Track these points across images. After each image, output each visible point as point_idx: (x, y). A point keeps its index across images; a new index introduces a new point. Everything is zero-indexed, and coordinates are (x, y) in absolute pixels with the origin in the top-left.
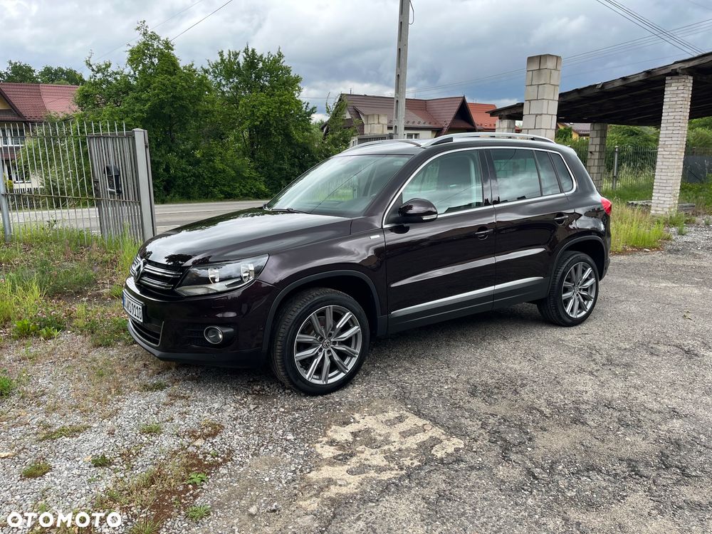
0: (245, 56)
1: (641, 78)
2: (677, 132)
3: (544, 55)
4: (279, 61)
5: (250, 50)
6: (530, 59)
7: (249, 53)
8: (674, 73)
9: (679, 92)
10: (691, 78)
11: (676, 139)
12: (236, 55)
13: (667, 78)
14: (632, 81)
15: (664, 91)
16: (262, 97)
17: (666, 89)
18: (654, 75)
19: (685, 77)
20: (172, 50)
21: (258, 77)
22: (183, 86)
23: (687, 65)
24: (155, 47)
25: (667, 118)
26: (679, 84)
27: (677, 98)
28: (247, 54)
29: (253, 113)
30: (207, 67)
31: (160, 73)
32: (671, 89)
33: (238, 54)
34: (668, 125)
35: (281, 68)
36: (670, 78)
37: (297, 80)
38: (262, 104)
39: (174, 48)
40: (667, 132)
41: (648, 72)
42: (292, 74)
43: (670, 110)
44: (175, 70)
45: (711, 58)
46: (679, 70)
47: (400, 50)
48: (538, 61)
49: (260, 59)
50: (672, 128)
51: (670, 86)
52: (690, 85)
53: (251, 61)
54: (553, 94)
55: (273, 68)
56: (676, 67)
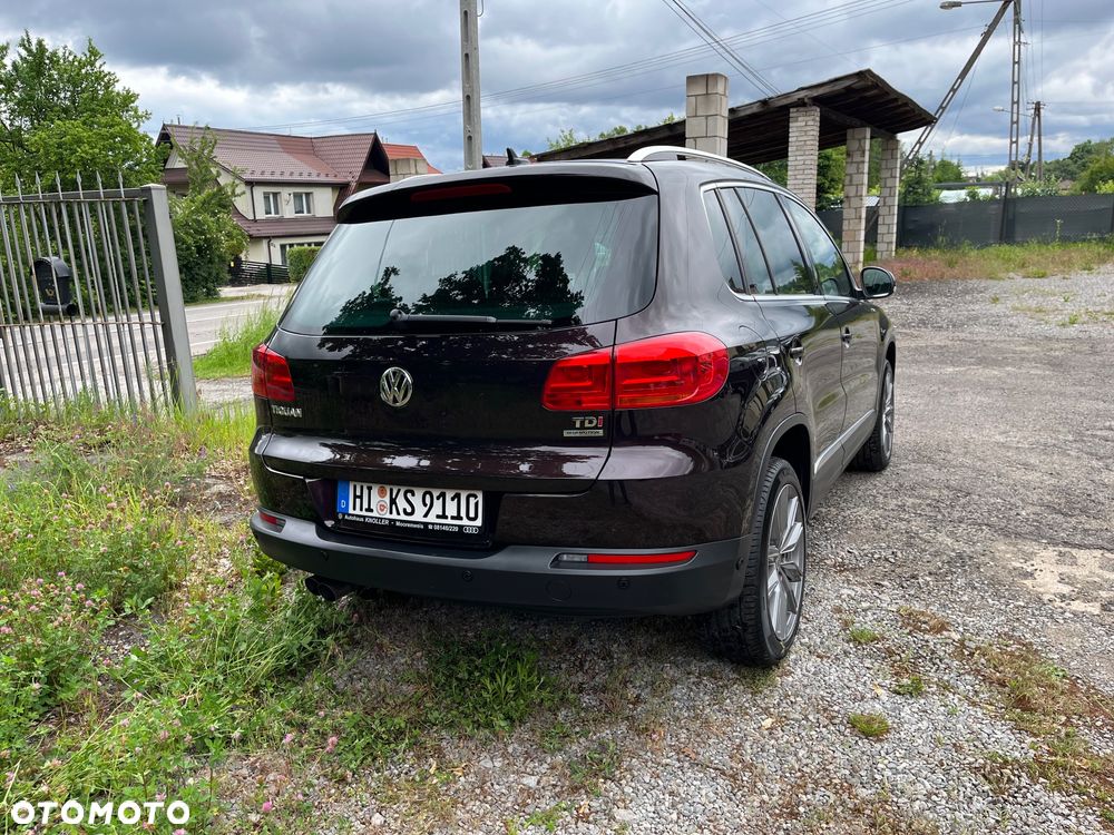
0: (24, 53)
1: (755, 109)
3: (713, 75)
4: (92, 64)
5: (34, 42)
6: (691, 80)
7: (34, 48)
8: (801, 104)
9: (808, 128)
10: (818, 110)
13: (791, 110)
14: (742, 114)
15: (788, 127)
16: (75, 127)
17: (791, 125)
18: (772, 105)
19: (814, 108)
21: (52, 91)
23: (815, 93)
25: (796, 163)
26: (807, 118)
27: (804, 132)
28: (29, 51)
29: (61, 159)
32: (799, 124)
33: (5, 48)
34: (796, 172)
35: (99, 77)
36: (795, 110)
37: (129, 98)
38: (79, 141)
40: (796, 182)
41: (764, 103)
42: (118, 88)
43: (797, 153)
45: (847, 83)
46: (806, 100)
47: (467, 55)
48: (704, 82)
49: (54, 57)
50: (803, 177)
51: (797, 121)
52: (818, 119)
53: (39, 61)
54: (722, 129)
55: (78, 74)
56: (802, 94)
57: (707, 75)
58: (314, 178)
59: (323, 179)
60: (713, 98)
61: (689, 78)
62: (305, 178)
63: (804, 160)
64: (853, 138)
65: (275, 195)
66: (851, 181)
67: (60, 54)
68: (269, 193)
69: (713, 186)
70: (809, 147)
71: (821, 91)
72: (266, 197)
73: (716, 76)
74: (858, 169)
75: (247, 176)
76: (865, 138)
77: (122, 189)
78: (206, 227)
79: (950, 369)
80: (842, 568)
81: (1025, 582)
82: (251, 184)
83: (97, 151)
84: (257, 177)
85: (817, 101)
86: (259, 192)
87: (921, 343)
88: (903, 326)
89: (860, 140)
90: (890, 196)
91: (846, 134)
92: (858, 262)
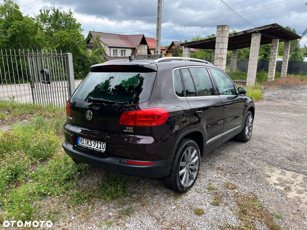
0: (54, 12)
1: (242, 33)
2: (256, 55)
4: (70, 16)
5: (56, 10)
7: (56, 11)
8: (255, 32)
9: (257, 39)
10: (261, 34)
11: (256, 57)
12: (48, 11)
13: (252, 34)
14: (238, 35)
15: (251, 39)
16: (65, 32)
18: (247, 32)
19: (259, 34)
20: (19, 8)
21: (60, 22)
22: (28, 26)
23: (260, 29)
24: (11, 7)
25: (253, 49)
26: (257, 37)
27: (256, 41)
28: (55, 12)
29: (61, 40)
30: (33, 17)
31: (14, 20)
33: (49, 11)
34: (252, 52)
35: (72, 19)
36: (253, 34)
37: (79, 25)
38: (66, 36)
39: (20, 7)
40: (252, 55)
41: (245, 32)
42: (77, 22)
43: (253, 46)
44: (21, 18)
45: (270, 27)
46: (257, 31)
47: (158, 18)
48: (221, 27)
49: (61, 14)
50: (254, 53)
51: (254, 37)
52: (260, 37)
53: (57, 15)
54: (226, 40)
55: (67, 18)
56: (256, 30)
57: (223, 26)
58: (126, 46)
59: (129, 46)
60: (224, 32)
61: (218, 26)
62: (124, 46)
63: (255, 49)
64: (274, 42)
65: (116, 50)
66: (272, 54)
67: (62, 13)
68: (114, 50)
69: (179, 68)
70: (257, 45)
71: (261, 29)
72: (114, 51)
73: (225, 26)
74: (275, 51)
75: (109, 45)
76: (277, 42)
77: (61, 54)
78: (96, 59)
79: (284, 113)
80: (219, 169)
81: (267, 179)
82: (110, 47)
83: (70, 39)
84: (112, 45)
85: (260, 32)
86: (112, 49)
87: (280, 104)
88: (278, 98)
89: (276, 42)
90: (286, 58)
91: (272, 41)
92: (272, 78)
